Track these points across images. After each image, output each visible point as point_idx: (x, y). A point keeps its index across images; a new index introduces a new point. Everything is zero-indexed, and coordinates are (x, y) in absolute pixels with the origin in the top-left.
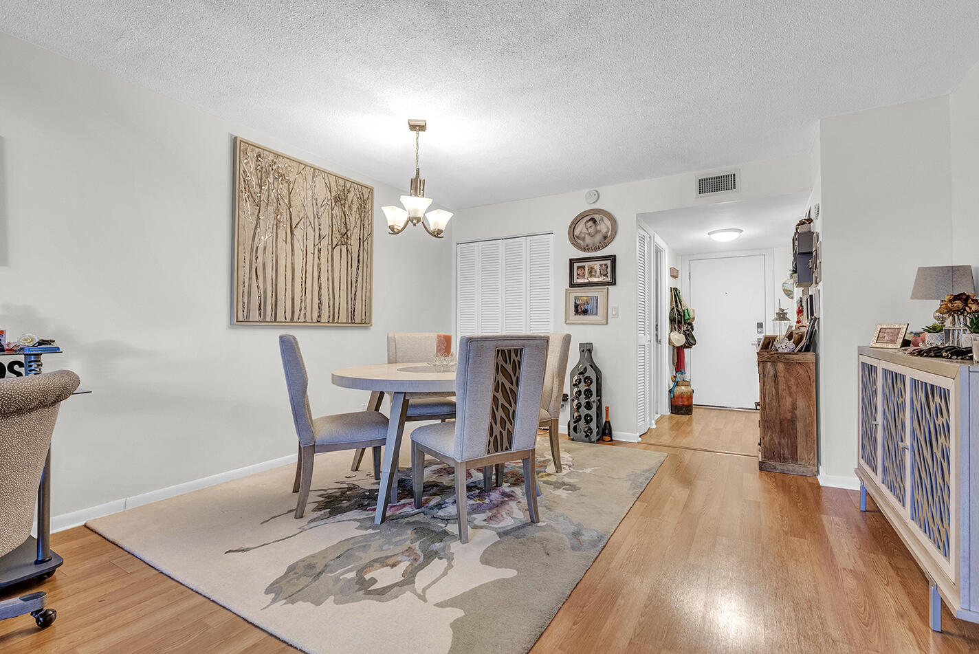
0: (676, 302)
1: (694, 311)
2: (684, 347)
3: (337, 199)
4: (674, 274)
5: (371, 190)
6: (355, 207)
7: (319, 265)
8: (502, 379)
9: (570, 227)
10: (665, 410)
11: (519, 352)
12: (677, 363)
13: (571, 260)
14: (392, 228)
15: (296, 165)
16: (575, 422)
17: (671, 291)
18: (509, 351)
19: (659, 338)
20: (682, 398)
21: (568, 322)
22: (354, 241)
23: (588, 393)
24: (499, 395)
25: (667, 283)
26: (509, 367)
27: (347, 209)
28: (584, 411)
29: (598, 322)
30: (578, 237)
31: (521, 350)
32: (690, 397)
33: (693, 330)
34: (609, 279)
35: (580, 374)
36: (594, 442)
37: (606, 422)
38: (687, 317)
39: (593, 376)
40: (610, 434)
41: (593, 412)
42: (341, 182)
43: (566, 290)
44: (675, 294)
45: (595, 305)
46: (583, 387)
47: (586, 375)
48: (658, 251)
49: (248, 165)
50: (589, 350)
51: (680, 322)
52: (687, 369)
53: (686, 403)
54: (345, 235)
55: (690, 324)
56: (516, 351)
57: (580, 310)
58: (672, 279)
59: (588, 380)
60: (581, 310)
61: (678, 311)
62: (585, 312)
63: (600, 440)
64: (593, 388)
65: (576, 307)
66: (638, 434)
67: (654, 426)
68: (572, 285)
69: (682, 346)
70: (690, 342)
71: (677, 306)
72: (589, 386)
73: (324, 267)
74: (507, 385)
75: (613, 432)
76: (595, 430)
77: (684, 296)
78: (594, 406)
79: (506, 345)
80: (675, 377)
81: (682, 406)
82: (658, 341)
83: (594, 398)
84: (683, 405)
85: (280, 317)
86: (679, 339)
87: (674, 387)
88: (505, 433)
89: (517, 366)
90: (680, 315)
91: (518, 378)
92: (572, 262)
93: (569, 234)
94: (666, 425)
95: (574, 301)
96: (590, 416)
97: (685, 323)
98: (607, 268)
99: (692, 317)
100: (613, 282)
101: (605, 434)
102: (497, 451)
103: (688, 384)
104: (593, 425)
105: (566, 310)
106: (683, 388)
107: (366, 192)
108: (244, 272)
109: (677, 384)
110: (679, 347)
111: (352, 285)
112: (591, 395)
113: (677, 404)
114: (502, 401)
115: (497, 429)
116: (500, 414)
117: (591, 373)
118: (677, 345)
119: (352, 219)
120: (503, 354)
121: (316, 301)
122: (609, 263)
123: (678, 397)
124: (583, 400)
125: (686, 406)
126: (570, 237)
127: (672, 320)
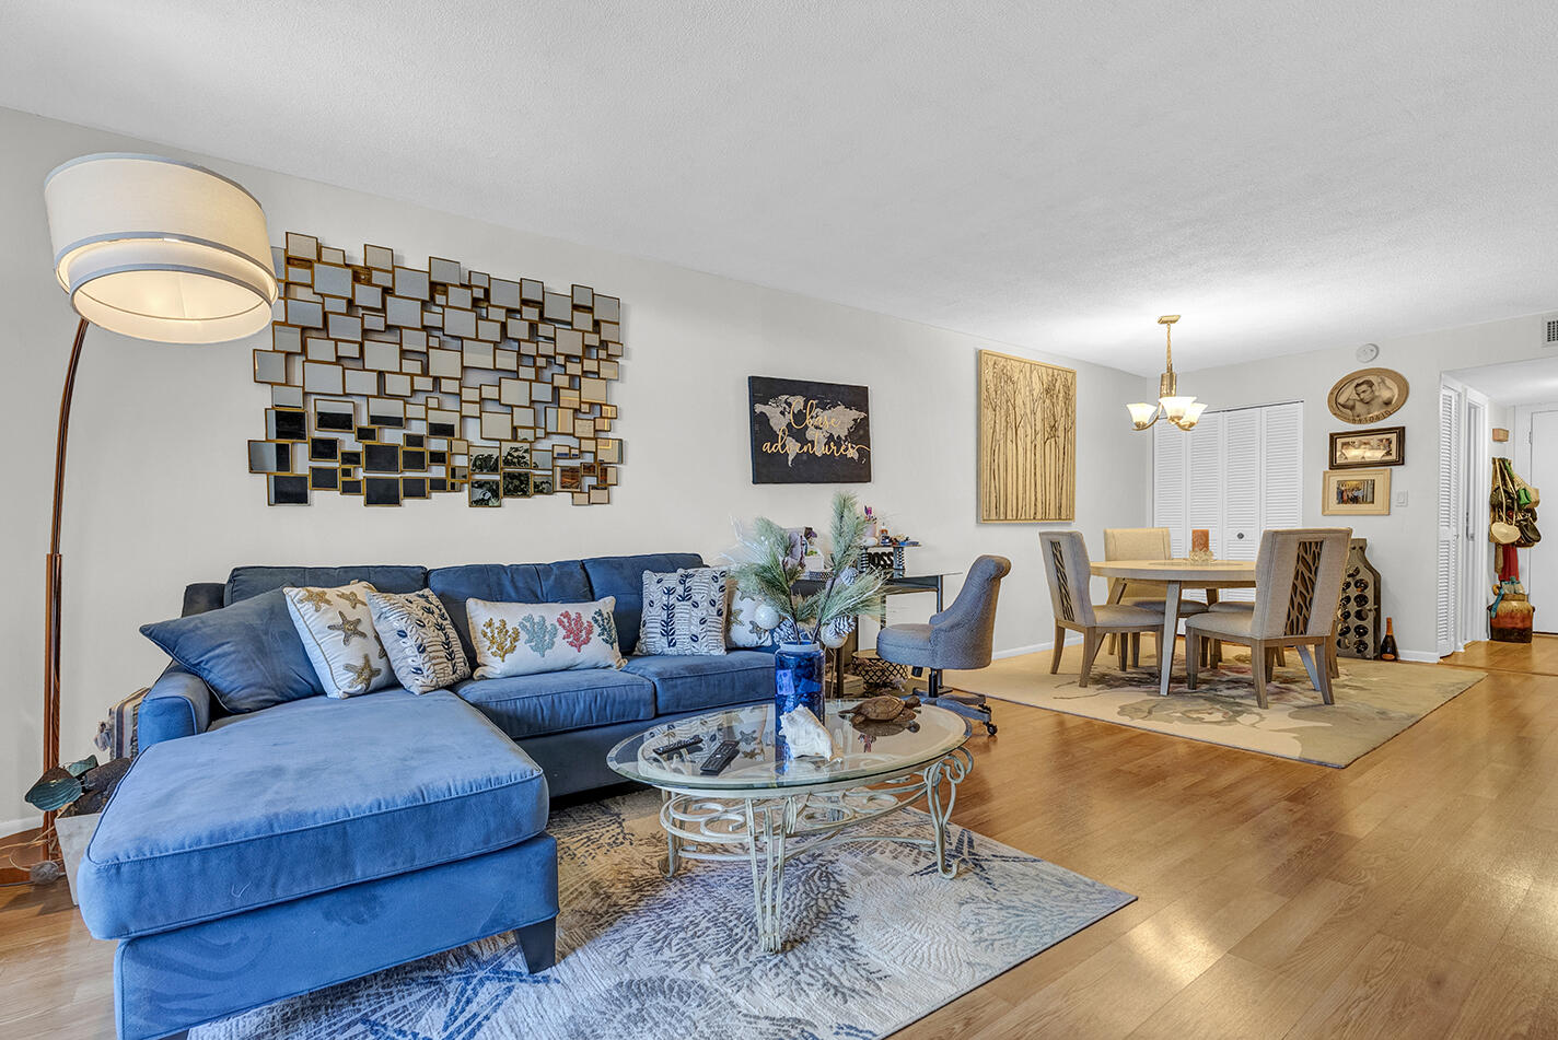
0: (1503, 478)
1: (1537, 491)
2: (1519, 544)
3: (1047, 391)
4: (1500, 436)
5: (1074, 374)
6: (1061, 395)
7: (1035, 461)
8: (1302, 568)
9: (1332, 393)
10: (1481, 634)
11: (1319, 544)
12: (1504, 569)
13: (1332, 436)
14: (1138, 425)
15: (1018, 364)
16: (1340, 635)
17: (1494, 463)
18: (1310, 543)
19: (1471, 532)
20: (1512, 618)
21: (1327, 512)
22: (1061, 433)
23: (1361, 600)
24: (1299, 583)
25: (1486, 451)
26: (1309, 559)
27: (1055, 400)
28: (1353, 622)
29: (1376, 512)
30: (1343, 406)
31: (1322, 542)
32: (1528, 615)
33: (1535, 519)
34: (1393, 457)
35: (1349, 576)
36: (1370, 659)
37: (1387, 636)
38: (1524, 500)
39: (1369, 578)
40: (1394, 652)
41: (1369, 624)
42: (1050, 371)
43: (1325, 473)
44: (1502, 468)
45: (1370, 490)
46: (1353, 592)
47: (1358, 577)
48: (1472, 408)
49: (988, 374)
50: (1361, 548)
51: (1510, 509)
52: (1524, 578)
53: (1520, 625)
54: (1053, 427)
55: (1531, 511)
56: (1317, 543)
57: (1345, 498)
58: (1498, 444)
59: (1361, 584)
60: (1348, 497)
61: (1505, 491)
62: (1355, 500)
63: (1379, 657)
64: (1370, 593)
65: (1341, 494)
66: (1438, 655)
67: (1462, 650)
68: (1334, 466)
69: (1513, 544)
70: (1529, 536)
71: (1505, 484)
72: (1362, 591)
73: (1038, 463)
74: (1307, 574)
75: (1399, 651)
76: (1371, 645)
77: (1519, 470)
78: (1371, 616)
79: (1307, 538)
80: (1499, 588)
81: (1511, 630)
82: (1470, 537)
83: (1370, 605)
84: (1514, 628)
85: (1009, 517)
86: (1508, 532)
87: (1496, 603)
88: (1301, 618)
89: (1316, 557)
90: (1512, 499)
91: (1317, 568)
92: (1333, 438)
93: (1329, 401)
94: (1482, 651)
95: (1336, 486)
96: (1364, 628)
97: (1520, 509)
98: (1390, 443)
99: (1533, 500)
100: (1400, 461)
101: (1387, 650)
102: (1292, 634)
103: (1523, 598)
104: (1369, 639)
105: (1324, 498)
106: (1514, 603)
107: (1070, 376)
108: (986, 475)
109: (1503, 598)
110: (1508, 545)
111: (1059, 478)
112: (1366, 602)
113: (1502, 626)
114: (1300, 588)
115: (1295, 613)
116: (1298, 599)
117: (1365, 575)
118: (1504, 541)
119: (1059, 408)
120: (1304, 546)
121: (1033, 499)
122: (1393, 437)
123: (1505, 617)
124: (1353, 607)
125: (1519, 629)
126: (1330, 406)
127: (1495, 506)
